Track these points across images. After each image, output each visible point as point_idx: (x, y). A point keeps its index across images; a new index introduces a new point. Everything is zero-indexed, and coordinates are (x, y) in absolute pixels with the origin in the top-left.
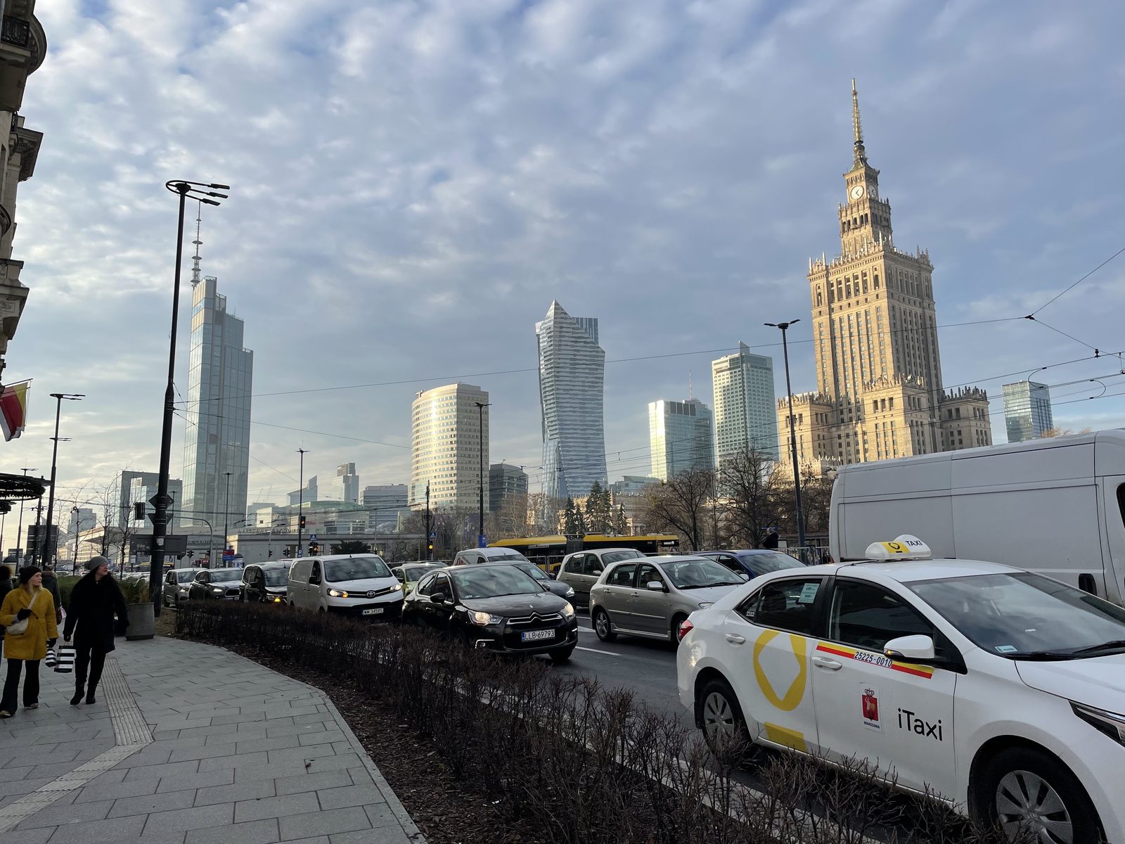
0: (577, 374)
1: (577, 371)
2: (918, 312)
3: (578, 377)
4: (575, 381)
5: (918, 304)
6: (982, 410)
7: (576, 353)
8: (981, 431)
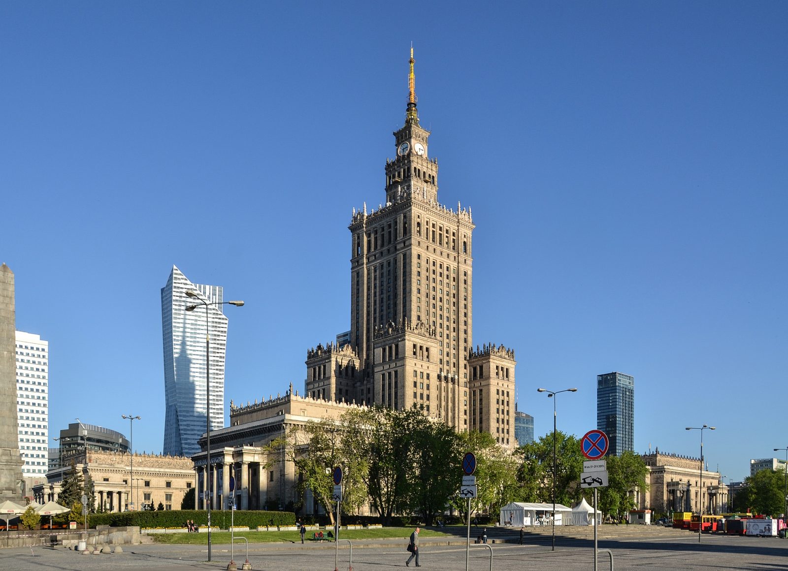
0: (197, 340)
1: (197, 336)
2: (452, 266)
3: (198, 342)
4: (195, 346)
5: (452, 258)
6: (507, 369)
7: (197, 318)
8: (503, 391)
